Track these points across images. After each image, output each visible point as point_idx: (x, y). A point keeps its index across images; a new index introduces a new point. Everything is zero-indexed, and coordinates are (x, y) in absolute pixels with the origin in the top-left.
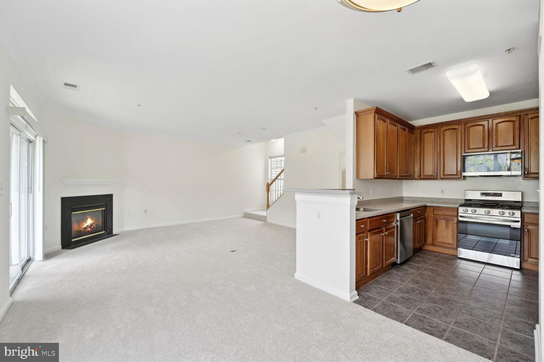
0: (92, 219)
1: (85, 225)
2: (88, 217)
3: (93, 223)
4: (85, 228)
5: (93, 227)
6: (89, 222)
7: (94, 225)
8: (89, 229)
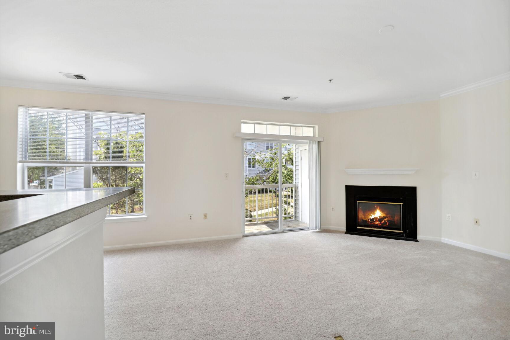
0: (383, 211)
1: (372, 217)
2: (377, 207)
3: (384, 218)
4: (372, 220)
5: (383, 221)
6: (378, 214)
7: (386, 220)
8: (377, 223)
